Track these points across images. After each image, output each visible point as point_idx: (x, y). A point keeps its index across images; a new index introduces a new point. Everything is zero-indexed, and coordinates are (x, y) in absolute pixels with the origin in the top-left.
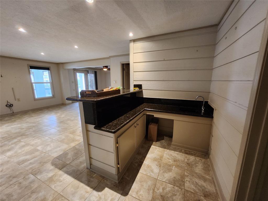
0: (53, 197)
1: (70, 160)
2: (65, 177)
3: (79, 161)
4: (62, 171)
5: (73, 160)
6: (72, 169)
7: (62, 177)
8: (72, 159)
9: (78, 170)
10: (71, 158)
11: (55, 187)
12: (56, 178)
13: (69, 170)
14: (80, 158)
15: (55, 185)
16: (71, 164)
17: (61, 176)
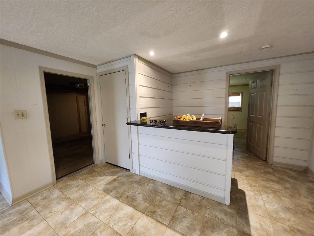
0: (276, 223)
1: (229, 230)
2: (254, 222)
3: (225, 218)
4: (250, 231)
5: (227, 225)
6: (239, 220)
7: (257, 226)
8: (227, 227)
9: (237, 212)
10: (225, 231)
11: (270, 227)
12: (262, 233)
13: (244, 223)
14: (219, 218)
15: (269, 229)
16: (234, 224)
17: (257, 229)
